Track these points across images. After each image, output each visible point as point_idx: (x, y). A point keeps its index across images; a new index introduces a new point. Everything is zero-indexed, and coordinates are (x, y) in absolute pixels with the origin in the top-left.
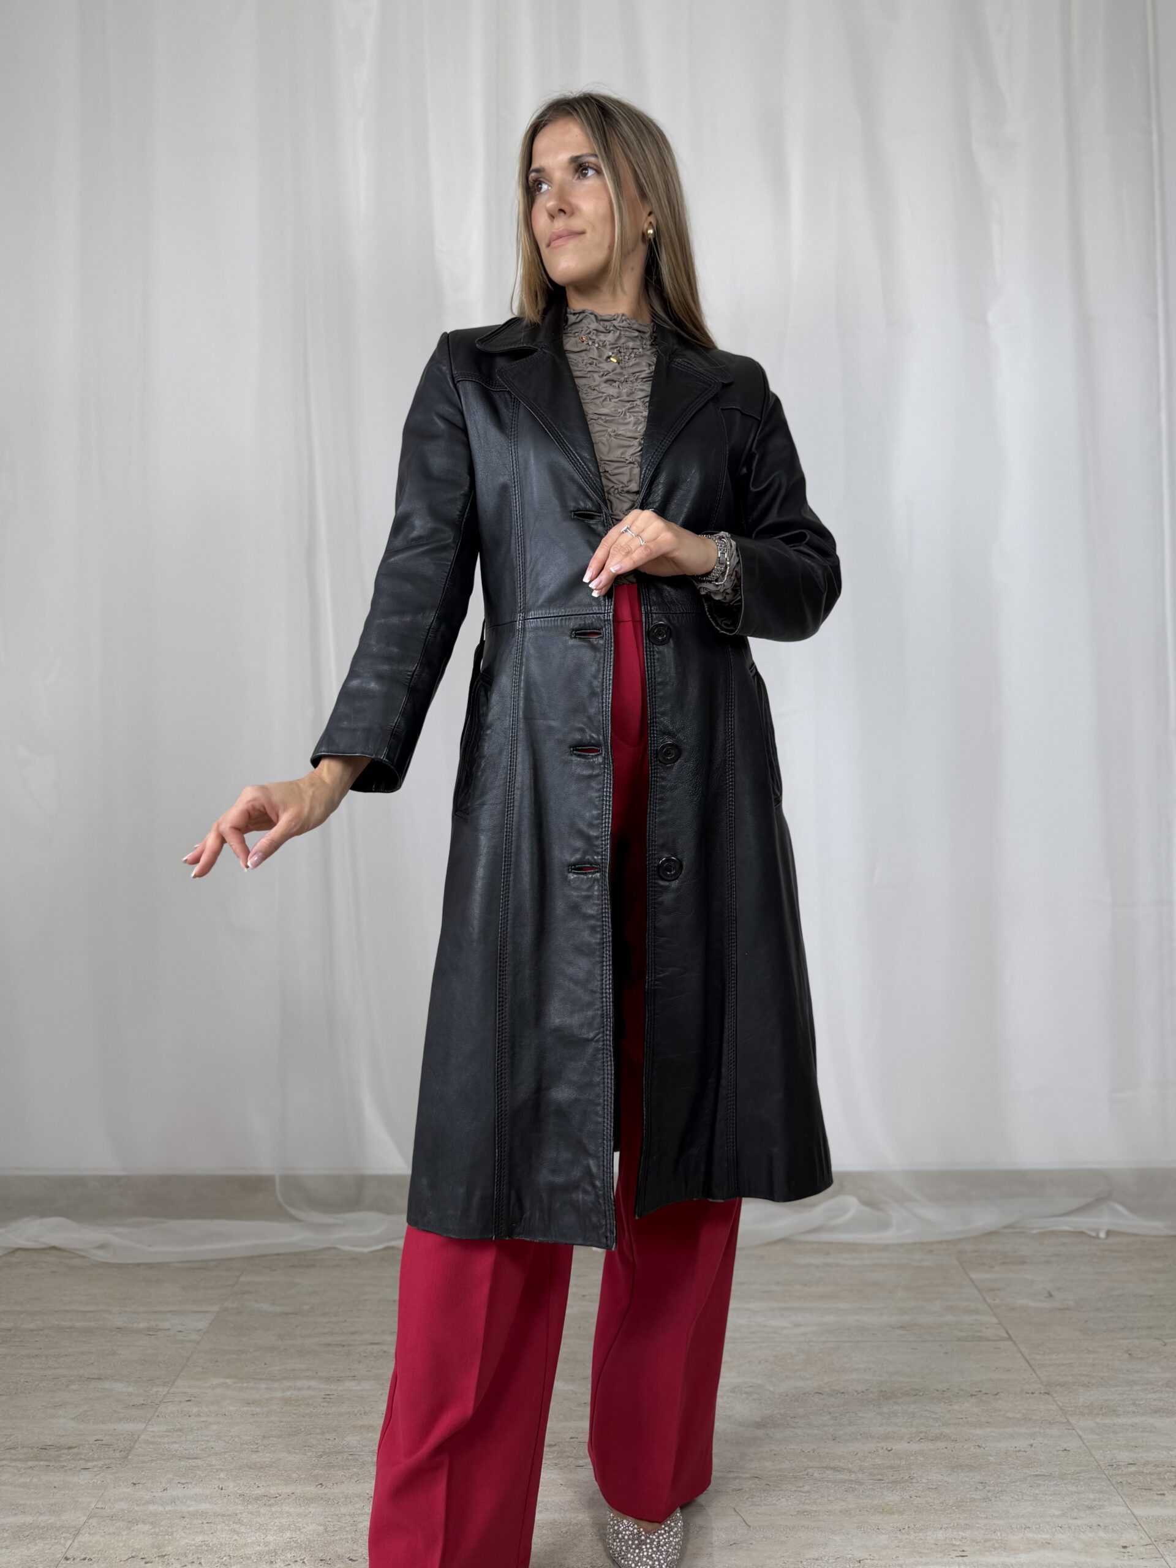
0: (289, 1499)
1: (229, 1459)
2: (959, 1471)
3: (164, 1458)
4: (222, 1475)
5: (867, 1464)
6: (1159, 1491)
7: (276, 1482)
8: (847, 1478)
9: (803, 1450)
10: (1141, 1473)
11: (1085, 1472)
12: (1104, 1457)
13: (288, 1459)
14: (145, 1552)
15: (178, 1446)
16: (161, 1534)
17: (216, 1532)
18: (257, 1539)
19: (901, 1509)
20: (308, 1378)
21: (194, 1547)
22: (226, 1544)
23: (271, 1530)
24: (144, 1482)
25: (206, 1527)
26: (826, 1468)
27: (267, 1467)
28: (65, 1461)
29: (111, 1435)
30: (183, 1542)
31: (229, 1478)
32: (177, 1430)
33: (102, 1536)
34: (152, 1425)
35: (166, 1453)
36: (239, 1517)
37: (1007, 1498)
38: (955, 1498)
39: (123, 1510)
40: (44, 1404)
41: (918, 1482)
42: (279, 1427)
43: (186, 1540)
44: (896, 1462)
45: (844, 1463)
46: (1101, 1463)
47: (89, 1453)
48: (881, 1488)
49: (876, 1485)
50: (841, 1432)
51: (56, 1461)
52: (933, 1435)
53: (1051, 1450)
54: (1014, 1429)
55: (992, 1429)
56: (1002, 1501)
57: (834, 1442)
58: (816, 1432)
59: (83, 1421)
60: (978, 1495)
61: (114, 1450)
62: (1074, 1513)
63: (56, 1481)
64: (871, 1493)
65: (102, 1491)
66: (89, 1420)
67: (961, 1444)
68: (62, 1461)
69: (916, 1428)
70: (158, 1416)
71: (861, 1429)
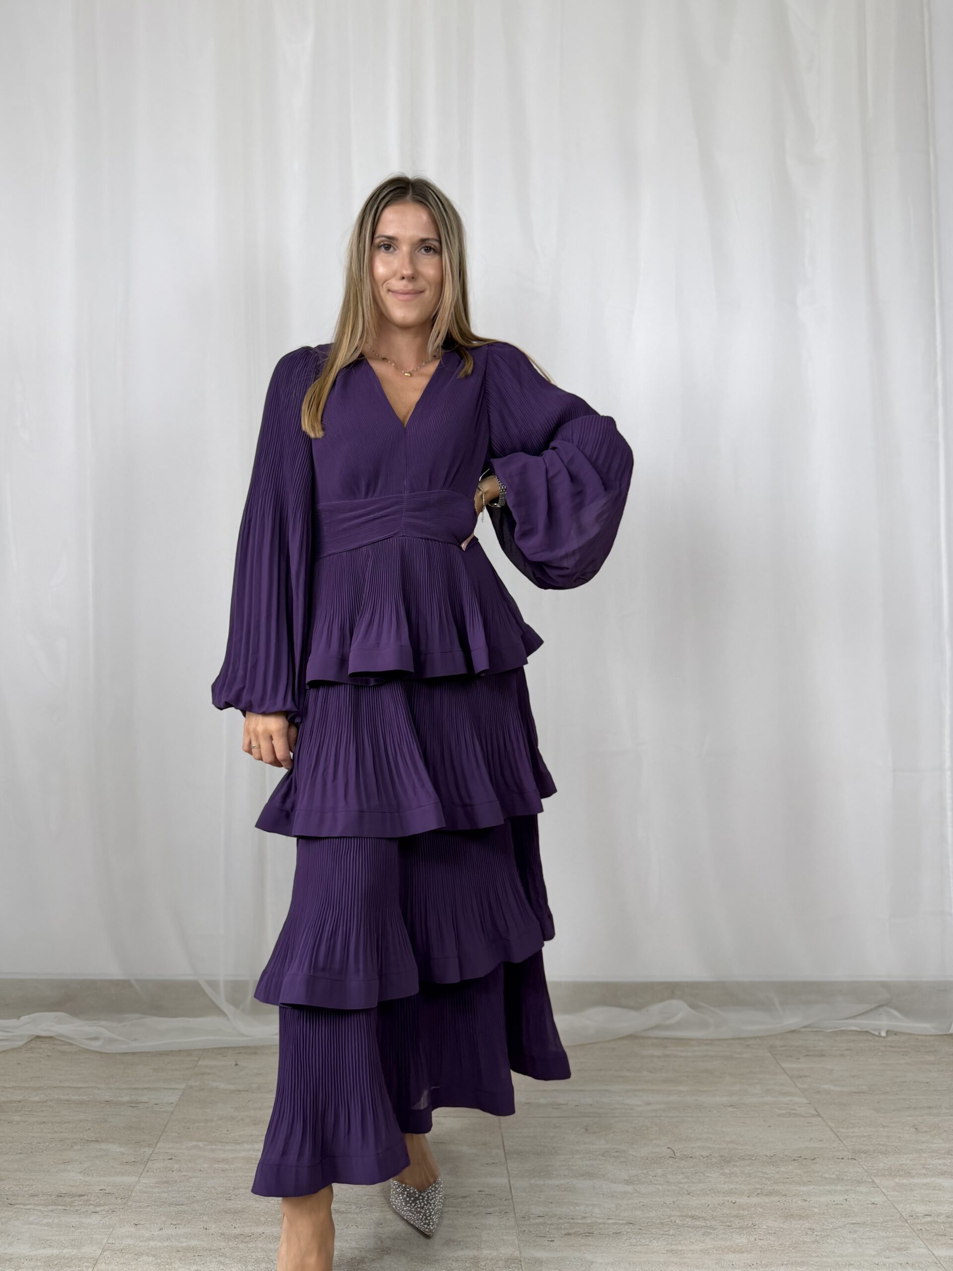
0: (260, 1237)
1: (209, 1205)
2: (791, 1220)
3: (156, 1204)
4: (205, 1218)
5: (717, 1214)
6: (951, 1236)
7: (249, 1224)
8: (703, 1224)
9: (665, 1202)
10: (935, 1222)
11: (891, 1221)
12: (905, 1209)
13: (255, 1206)
15: (166, 1194)
17: (206, 1263)
19: (749, 1250)
23: (249, 1261)
24: (144, 1223)
25: (197, 1258)
26: (685, 1216)
27: (240, 1212)
28: (78, 1206)
29: (112, 1186)
31: (210, 1221)
32: (164, 1182)
34: (143, 1178)
35: (158, 1200)
37: (832, 1241)
39: (129, 1245)
40: (55, 1161)
41: (760, 1228)
42: (245, 1180)
44: (740, 1212)
45: (699, 1212)
46: (904, 1214)
47: (96, 1200)
48: (731, 1232)
49: (727, 1230)
50: (694, 1188)
51: (71, 1206)
52: (767, 1191)
53: (862, 1203)
54: (833, 1187)
55: (814, 1186)
56: (828, 1243)
57: (689, 1196)
58: (674, 1188)
59: (88, 1174)
60: (808, 1239)
61: (116, 1198)
62: (887, 1253)
63: (73, 1222)
64: (723, 1236)
65: (111, 1230)
66: (93, 1174)
67: (790, 1199)
68: (76, 1206)
69: (753, 1185)
70: (147, 1171)
71: (709, 1186)
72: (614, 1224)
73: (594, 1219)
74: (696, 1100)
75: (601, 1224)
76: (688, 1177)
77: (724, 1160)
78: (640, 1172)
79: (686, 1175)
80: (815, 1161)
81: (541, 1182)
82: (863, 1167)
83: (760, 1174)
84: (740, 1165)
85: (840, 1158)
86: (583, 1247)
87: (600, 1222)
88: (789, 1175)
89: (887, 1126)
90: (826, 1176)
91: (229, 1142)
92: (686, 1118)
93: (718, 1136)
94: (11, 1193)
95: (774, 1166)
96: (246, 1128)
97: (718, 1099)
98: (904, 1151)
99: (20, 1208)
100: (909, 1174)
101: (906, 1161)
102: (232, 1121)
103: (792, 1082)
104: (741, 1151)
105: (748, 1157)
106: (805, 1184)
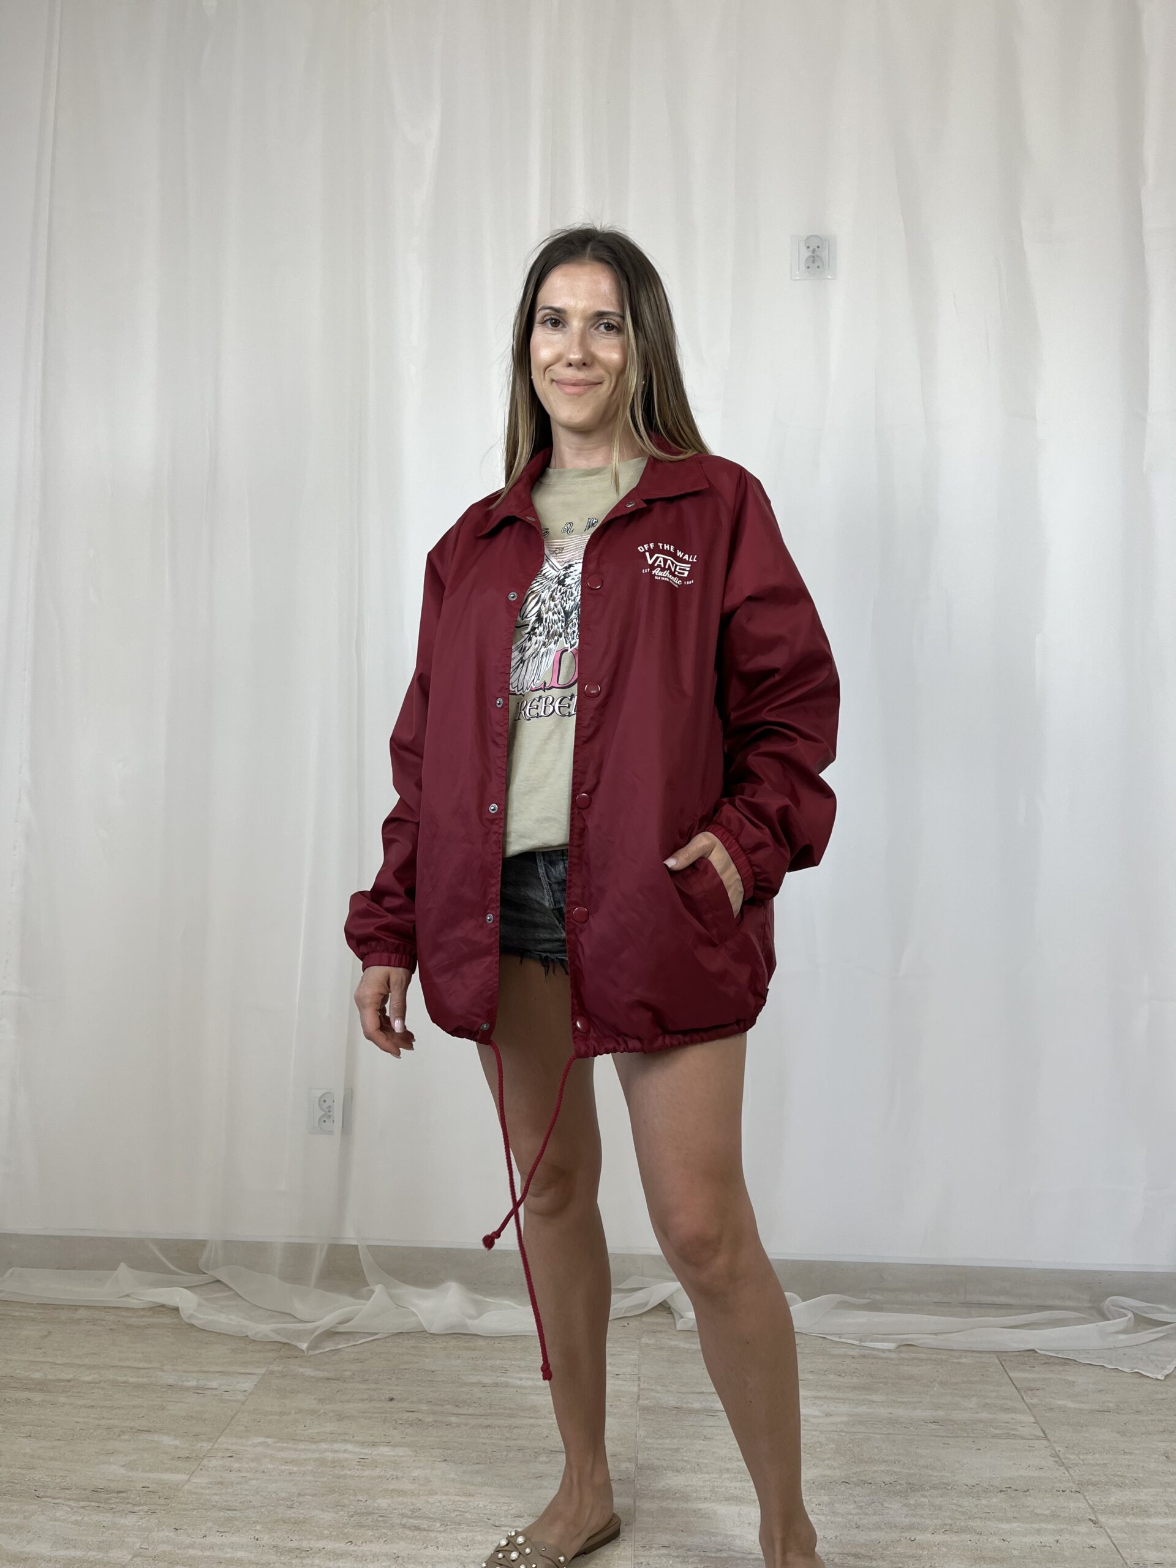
0: (318, 1553)
1: (266, 1512)
2: (982, 1563)
4: (258, 1527)
5: (889, 1553)
7: (309, 1537)
12: (1131, 1556)
13: (321, 1517)
15: (217, 1498)
20: (345, 1441)
24: (185, 1527)
26: (847, 1554)
27: (300, 1522)
28: (114, 1503)
29: (158, 1483)
31: (264, 1530)
34: (195, 1477)
35: (207, 1503)
36: (272, 1565)
39: (164, 1551)
40: (97, 1451)
42: (314, 1486)
46: (1128, 1561)
47: (136, 1498)
50: (866, 1521)
51: (106, 1503)
52: (958, 1527)
53: (1077, 1547)
54: (1043, 1525)
55: (1021, 1525)
57: (857, 1530)
58: (840, 1519)
59: (131, 1468)
61: (159, 1498)
63: (104, 1521)
65: (147, 1533)
66: (137, 1470)
67: (985, 1537)
68: (111, 1504)
69: (942, 1520)
70: (201, 1469)
71: (886, 1519)
73: (730, 1553)
74: (890, 1413)
75: (738, 1559)
76: (861, 1507)
77: (911, 1489)
79: (858, 1504)
80: (1027, 1493)
82: (1088, 1502)
83: (953, 1506)
84: (930, 1496)
85: (1061, 1490)
88: (989, 1509)
89: (1131, 1454)
90: (1038, 1511)
91: (302, 1441)
92: (872, 1435)
93: (910, 1459)
94: (40, 1484)
95: (973, 1497)
96: (328, 1424)
97: (920, 1413)
98: (1146, 1484)
99: (47, 1501)
100: (1144, 1512)
101: (1145, 1495)
102: (312, 1415)
103: (1020, 1396)
104: (935, 1478)
105: (942, 1486)
106: (1008, 1521)
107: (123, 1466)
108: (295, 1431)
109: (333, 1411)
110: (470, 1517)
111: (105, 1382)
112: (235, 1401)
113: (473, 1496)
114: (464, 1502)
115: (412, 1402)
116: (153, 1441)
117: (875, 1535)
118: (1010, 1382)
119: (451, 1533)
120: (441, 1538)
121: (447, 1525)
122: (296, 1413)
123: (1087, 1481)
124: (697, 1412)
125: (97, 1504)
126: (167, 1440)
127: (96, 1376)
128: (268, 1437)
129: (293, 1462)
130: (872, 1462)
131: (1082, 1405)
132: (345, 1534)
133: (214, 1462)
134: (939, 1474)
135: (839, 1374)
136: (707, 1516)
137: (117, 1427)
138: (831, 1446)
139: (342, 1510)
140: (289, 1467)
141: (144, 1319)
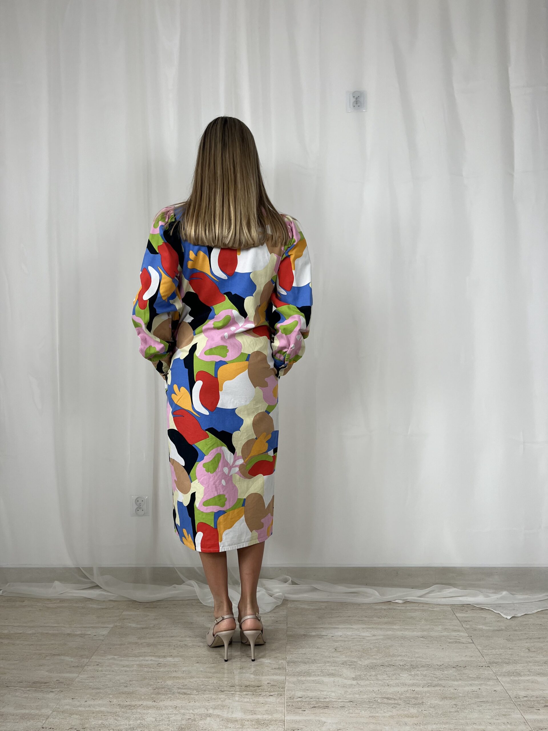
0: (139, 707)
1: (114, 689)
2: (445, 700)
3: (86, 688)
4: (111, 696)
5: (403, 697)
6: (536, 708)
7: (135, 700)
8: (393, 702)
9: (374, 690)
10: (529, 700)
11: (503, 700)
12: (513, 694)
13: (140, 690)
14: (76, 726)
15: (91, 684)
16: (84, 719)
17: (107, 719)
18: (125, 723)
19: (417, 716)
20: (150, 656)
21: (97, 725)
22: (112, 724)
23: (131, 719)
24: (77, 698)
25: (103, 717)
26: (384, 698)
27: (131, 693)
28: (43, 688)
29: (63, 678)
30: (93, 723)
31: (114, 698)
32: (92, 677)
33: (58, 719)
34: (81, 675)
35: (87, 686)
36: (118, 713)
38: (442, 711)
39: (67, 709)
40: (35, 665)
41: (426, 704)
42: (137, 677)
43: (95, 722)
44: (416, 696)
45: (392, 696)
46: (512, 696)
47: (53, 685)
48: (408, 707)
49: (406, 705)
50: (392, 683)
51: (39, 688)
52: (434, 684)
53: (489, 691)
54: (472, 682)
55: (462, 682)
56: (463, 712)
57: (388, 687)
58: (380, 682)
59: (51, 672)
60: (453, 710)
61: (64, 685)
62: (497, 717)
63: (39, 696)
64: (404, 709)
65: (59, 701)
66: (54, 672)
67: (447, 688)
68: (42, 688)
69: (427, 681)
70: (84, 671)
71: (401, 681)
72: (342, 702)
73: (331, 699)
74: (402, 634)
75: (335, 701)
76: (389, 677)
77: (412, 667)
78: (362, 674)
79: (388, 675)
80: (466, 668)
81: (303, 679)
82: (493, 671)
83: (432, 675)
84: (421, 670)
85: (481, 666)
86: (321, 714)
87: (334, 701)
88: (448, 676)
89: (512, 649)
90: (471, 676)
91: (132, 656)
92: (394, 644)
93: (412, 654)
94: (8, 680)
95: (441, 670)
96: (143, 648)
97: (415, 633)
98: (519, 662)
99: (12, 688)
100: (519, 675)
101: (519, 667)
102: (135, 645)
103: (461, 625)
104: (423, 663)
105: (426, 666)
106: (457, 680)
107: (46, 671)
108: (127, 652)
109: (145, 642)
110: (210, 687)
111: (38, 633)
112: (99, 640)
113: (211, 678)
114: (207, 681)
115: (182, 637)
116: (61, 659)
117: (396, 689)
118: (456, 618)
119: (201, 695)
120: (196, 697)
121: (199, 692)
122: (128, 644)
123: (493, 662)
124: (314, 636)
125: (35, 689)
126: (68, 659)
127: (33, 631)
128: (115, 656)
129: (127, 666)
130: (394, 656)
131: (490, 628)
132: (152, 697)
133: (90, 668)
134: (425, 660)
135: (378, 617)
136: (319, 683)
137: (44, 653)
138: (375, 650)
139: (150, 687)
140: (125, 669)
141: (55, 604)
